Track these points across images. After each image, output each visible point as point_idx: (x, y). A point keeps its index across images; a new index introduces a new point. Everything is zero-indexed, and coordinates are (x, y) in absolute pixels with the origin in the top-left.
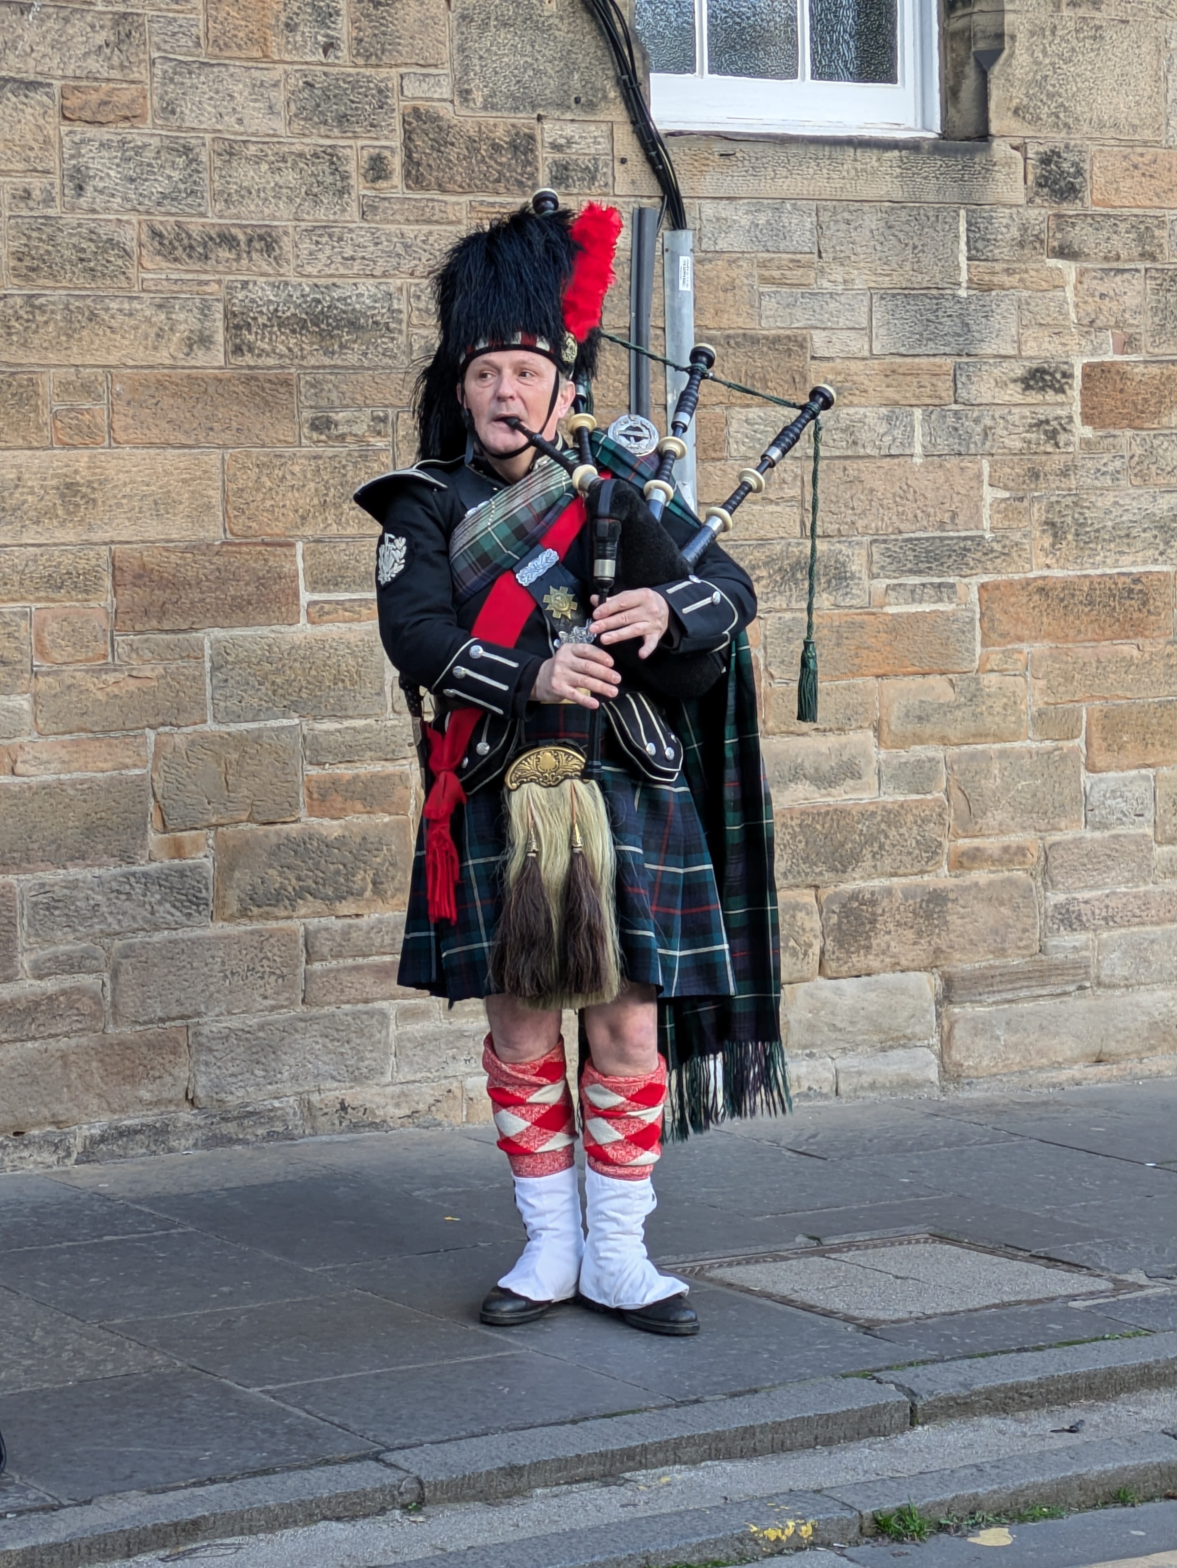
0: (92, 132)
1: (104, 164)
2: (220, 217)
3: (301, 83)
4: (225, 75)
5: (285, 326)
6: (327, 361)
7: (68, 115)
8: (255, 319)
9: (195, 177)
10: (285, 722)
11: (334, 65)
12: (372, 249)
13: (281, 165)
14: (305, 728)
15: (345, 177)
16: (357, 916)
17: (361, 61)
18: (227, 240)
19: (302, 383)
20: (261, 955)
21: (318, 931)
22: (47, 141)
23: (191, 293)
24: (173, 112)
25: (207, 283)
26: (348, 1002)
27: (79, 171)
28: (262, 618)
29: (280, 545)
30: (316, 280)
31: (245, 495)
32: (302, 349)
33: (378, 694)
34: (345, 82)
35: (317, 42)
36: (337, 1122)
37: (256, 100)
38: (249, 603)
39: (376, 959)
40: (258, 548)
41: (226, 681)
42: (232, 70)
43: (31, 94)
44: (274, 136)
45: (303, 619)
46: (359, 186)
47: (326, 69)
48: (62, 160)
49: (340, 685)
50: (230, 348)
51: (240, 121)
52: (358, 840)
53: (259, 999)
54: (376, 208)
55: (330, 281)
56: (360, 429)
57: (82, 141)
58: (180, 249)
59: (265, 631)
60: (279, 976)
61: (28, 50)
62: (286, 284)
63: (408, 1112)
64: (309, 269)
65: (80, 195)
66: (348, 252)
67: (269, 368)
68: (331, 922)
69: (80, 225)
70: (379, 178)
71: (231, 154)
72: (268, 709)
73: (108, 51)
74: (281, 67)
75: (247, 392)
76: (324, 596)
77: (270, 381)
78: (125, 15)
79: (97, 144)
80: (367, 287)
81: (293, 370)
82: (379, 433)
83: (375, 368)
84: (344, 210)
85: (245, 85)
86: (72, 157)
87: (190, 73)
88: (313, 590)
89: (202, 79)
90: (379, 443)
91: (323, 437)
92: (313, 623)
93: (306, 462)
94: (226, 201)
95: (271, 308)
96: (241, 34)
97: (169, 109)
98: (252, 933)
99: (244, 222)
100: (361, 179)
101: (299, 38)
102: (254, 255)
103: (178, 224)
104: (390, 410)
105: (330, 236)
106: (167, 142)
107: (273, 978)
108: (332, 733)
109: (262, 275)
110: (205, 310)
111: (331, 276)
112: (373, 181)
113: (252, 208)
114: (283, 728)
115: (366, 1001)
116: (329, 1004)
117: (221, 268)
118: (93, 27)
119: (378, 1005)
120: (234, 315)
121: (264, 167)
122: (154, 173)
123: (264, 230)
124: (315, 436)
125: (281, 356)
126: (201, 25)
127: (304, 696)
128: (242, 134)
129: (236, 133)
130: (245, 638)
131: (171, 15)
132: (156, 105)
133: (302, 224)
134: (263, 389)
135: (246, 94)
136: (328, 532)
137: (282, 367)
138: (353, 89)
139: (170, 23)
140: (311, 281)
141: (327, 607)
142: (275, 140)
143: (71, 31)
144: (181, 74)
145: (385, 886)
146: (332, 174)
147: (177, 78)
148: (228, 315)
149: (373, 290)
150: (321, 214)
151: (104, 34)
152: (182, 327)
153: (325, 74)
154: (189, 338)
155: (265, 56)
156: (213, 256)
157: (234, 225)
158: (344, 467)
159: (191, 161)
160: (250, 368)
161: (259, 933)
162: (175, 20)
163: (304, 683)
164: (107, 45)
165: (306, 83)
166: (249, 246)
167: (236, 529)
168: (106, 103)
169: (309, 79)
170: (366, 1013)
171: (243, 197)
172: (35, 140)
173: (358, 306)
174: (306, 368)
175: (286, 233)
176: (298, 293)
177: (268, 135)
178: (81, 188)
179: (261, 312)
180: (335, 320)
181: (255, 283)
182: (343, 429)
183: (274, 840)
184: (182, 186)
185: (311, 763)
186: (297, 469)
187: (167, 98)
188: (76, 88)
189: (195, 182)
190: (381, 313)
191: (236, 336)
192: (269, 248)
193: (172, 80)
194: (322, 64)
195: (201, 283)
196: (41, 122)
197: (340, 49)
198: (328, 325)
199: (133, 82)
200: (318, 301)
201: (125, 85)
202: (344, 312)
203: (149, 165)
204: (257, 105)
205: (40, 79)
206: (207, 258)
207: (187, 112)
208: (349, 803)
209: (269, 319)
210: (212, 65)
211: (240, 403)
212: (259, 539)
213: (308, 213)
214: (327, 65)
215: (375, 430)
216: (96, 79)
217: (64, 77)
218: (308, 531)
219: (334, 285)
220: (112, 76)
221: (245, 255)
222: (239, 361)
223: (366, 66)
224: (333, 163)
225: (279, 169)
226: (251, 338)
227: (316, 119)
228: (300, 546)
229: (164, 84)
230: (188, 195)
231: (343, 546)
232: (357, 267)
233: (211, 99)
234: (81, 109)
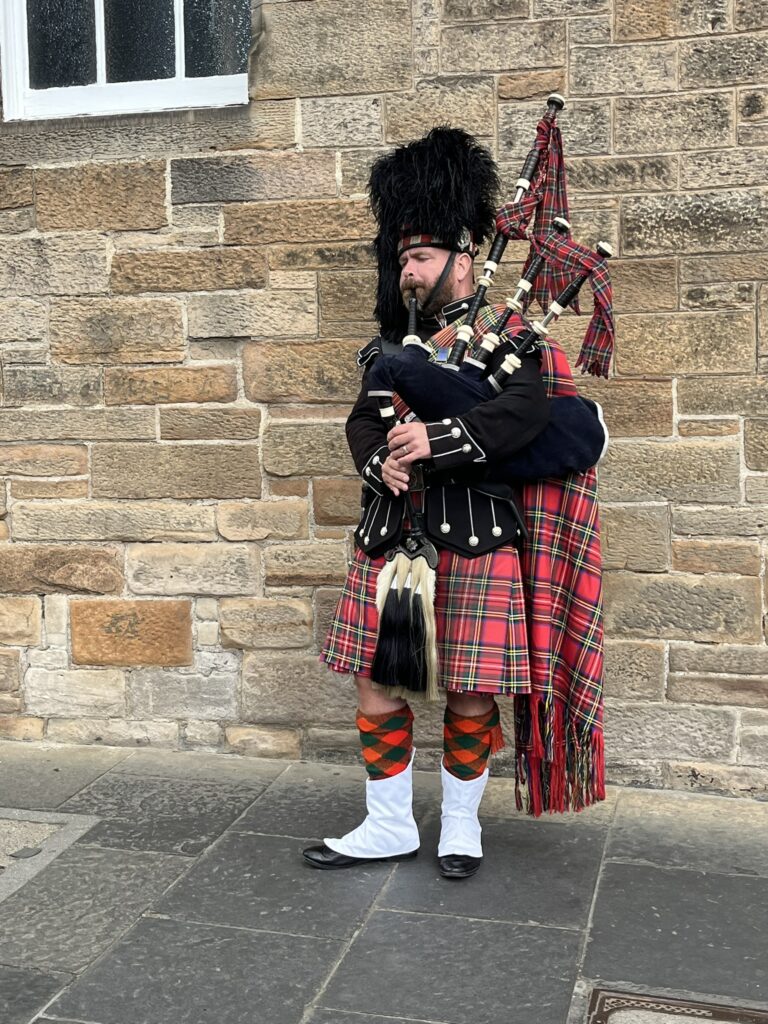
0: (521, 105)
1: (530, 126)
2: (620, 153)
3: (691, 51)
4: (629, 53)
5: (671, 227)
6: (703, 249)
7: (502, 95)
8: (645, 223)
9: (601, 127)
10: (656, 504)
11: (721, 34)
12: (745, 165)
13: (672, 112)
14: (673, 509)
15: (725, 115)
16: (713, 643)
17: (743, 28)
18: (624, 168)
19: (682, 266)
20: (630, 661)
21: (680, 650)
22: (487, 115)
23: (593, 208)
24: (585, 85)
25: (606, 200)
26: (701, 702)
27: (511, 133)
28: (640, 432)
29: (658, 381)
30: (697, 192)
31: (631, 346)
32: (683, 242)
33: (733, 488)
34: (728, 45)
35: (706, 19)
36: (689, 784)
37: (653, 68)
38: (630, 420)
39: (726, 676)
40: (640, 383)
41: (609, 473)
42: (634, 49)
43: (476, 85)
44: (668, 91)
45: (675, 432)
46: (736, 120)
47: (713, 38)
48: (498, 127)
49: (703, 480)
50: (623, 243)
51: (640, 85)
52: (713, 590)
53: (629, 691)
54: (749, 135)
55: (709, 192)
56: (728, 297)
57: (513, 113)
58: (586, 178)
59: (643, 440)
60: (645, 677)
61: (476, 56)
62: (673, 196)
63: (749, 787)
64: (692, 185)
65: (510, 149)
66: (725, 169)
67: (656, 256)
68: (691, 645)
69: (510, 169)
70: (755, 112)
71: (630, 108)
72: (642, 494)
73: (536, 49)
74: (676, 42)
75: (635, 274)
76: (693, 417)
77: (655, 266)
78: (549, 23)
79: (524, 113)
80: (740, 194)
81: (676, 257)
82: (744, 300)
83: (745, 252)
84: (723, 139)
85: (645, 58)
86: (505, 123)
87: (599, 55)
88: (685, 412)
89: (609, 58)
90: (746, 307)
91: (698, 304)
92: (683, 436)
93: (682, 322)
94: (625, 142)
95: (659, 214)
96: (645, 23)
97: (582, 82)
98: (623, 645)
99: (640, 155)
100: (739, 115)
101: (692, 19)
102: (646, 178)
103: (585, 162)
104: (755, 283)
105: (710, 159)
106: (578, 106)
107: (639, 678)
108: (694, 514)
109: (654, 191)
110: (604, 220)
111: (709, 188)
112: (749, 115)
113: (648, 145)
114: (654, 507)
115: (716, 704)
116: (685, 701)
117: (618, 189)
118: (525, 34)
119: (726, 708)
120: (627, 221)
121: (658, 115)
122: (568, 128)
123: (655, 160)
124: (691, 303)
125: (666, 248)
126: (611, 21)
127: (674, 486)
128: (641, 93)
129: (637, 93)
130: (626, 445)
131: (587, 17)
132: (572, 81)
133: (689, 153)
134: (649, 272)
135: (645, 64)
136: (699, 371)
137: (667, 255)
138: (735, 50)
139: (586, 23)
140: (693, 193)
141: (694, 425)
142: (669, 94)
143: (508, 39)
144: (591, 57)
145: (735, 625)
146: (715, 114)
147: (589, 61)
148: (624, 221)
149: (745, 195)
150: (704, 143)
151: (533, 37)
152: (584, 232)
153: (712, 42)
154: (590, 240)
155: (665, 36)
156: (613, 181)
157: (631, 158)
158: (713, 325)
159: (597, 118)
160: (639, 257)
161: (630, 646)
162: (590, 20)
163: (674, 478)
164: (536, 45)
165: (696, 50)
166: (642, 172)
167: (622, 369)
168: (532, 84)
169: (699, 47)
170: (715, 712)
171: (639, 138)
172: (479, 115)
173: (732, 208)
174: (686, 255)
175: (675, 160)
176: (683, 203)
177: (663, 92)
178: (511, 144)
179: (651, 218)
180: (712, 218)
181: (646, 198)
182: (713, 298)
183: (645, 583)
184: (590, 135)
185: (676, 533)
186: (674, 327)
187: (580, 75)
188: (509, 77)
189: (600, 132)
190: (752, 211)
191: (629, 236)
192: (659, 172)
193: (584, 62)
194: (711, 35)
195: (601, 201)
196: (483, 102)
197: (725, 21)
198: (706, 223)
199: (555, 68)
200: (699, 207)
201: (549, 71)
202: (719, 213)
203: (564, 123)
204: (654, 71)
205: (485, 74)
206: (607, 183)
207: (596, 83)
208: (706, 564)
209: (657, 222)
210: (618, 48)
211: (630, 282)
212: (641, 377)
213: (694, 144)
214: (714, 34)
215: (740, 297)
216: (527, 69)
217: (502, 71)
218: (682, 371)
219: (712, 194)
220: (537, 66)
221: (638, 179)
222: (630, 253)
223: (748, 31)
224: (714, 106)
225: (670, 115)
226: (641, 236)
227: (703, 76)
228: (675, 382)
229: (578, 66)
230: (594, 141)
231: (710, 381)
232: (731, 180)
233: (616, 71)
234: (512, 90)
